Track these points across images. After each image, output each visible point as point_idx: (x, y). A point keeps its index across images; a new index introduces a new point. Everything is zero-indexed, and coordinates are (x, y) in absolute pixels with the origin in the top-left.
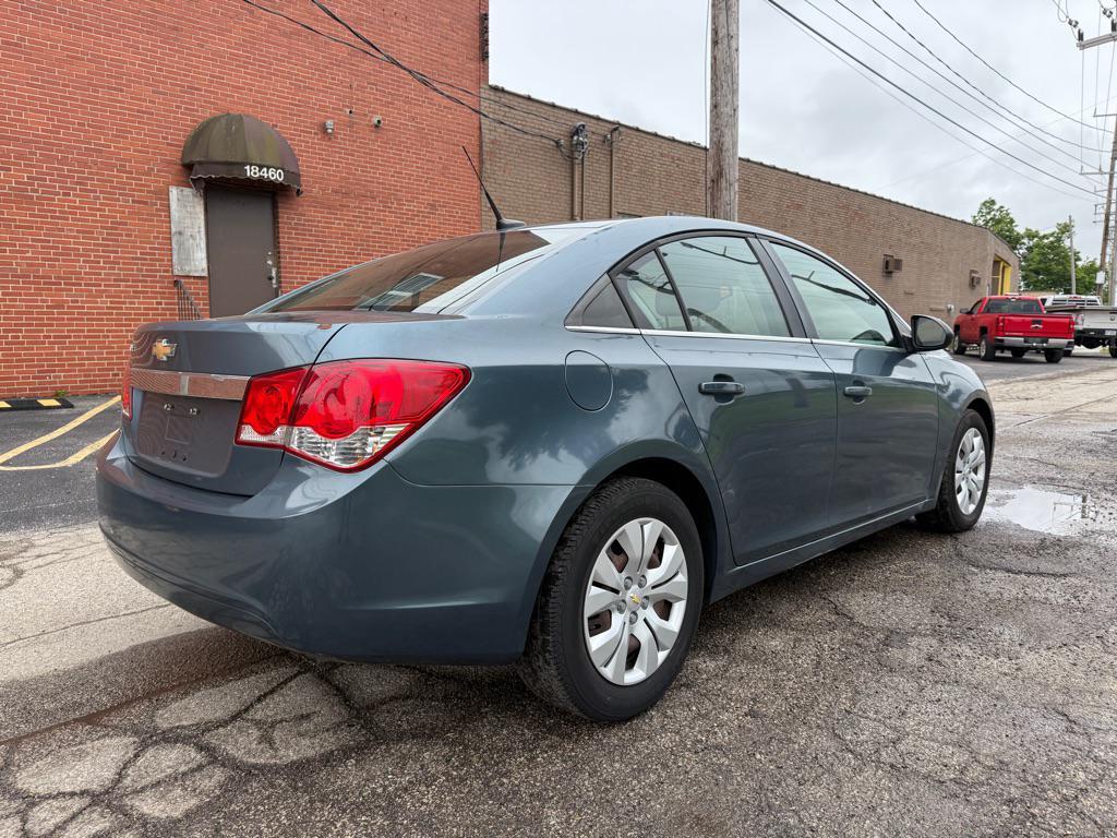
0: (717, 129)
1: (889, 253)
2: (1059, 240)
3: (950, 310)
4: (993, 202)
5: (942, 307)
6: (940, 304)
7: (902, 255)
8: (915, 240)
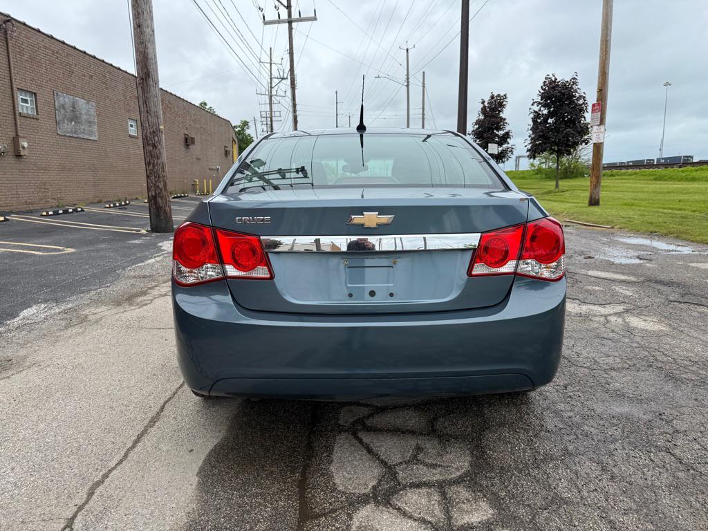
0: (142, 43)
1: (186, 132)
2: (243, 130)
3: (218, 169)
4: (205, 104)
5: (214, 167)
6: (213, 165)
7: (193, 135)
8: (198, 126)
